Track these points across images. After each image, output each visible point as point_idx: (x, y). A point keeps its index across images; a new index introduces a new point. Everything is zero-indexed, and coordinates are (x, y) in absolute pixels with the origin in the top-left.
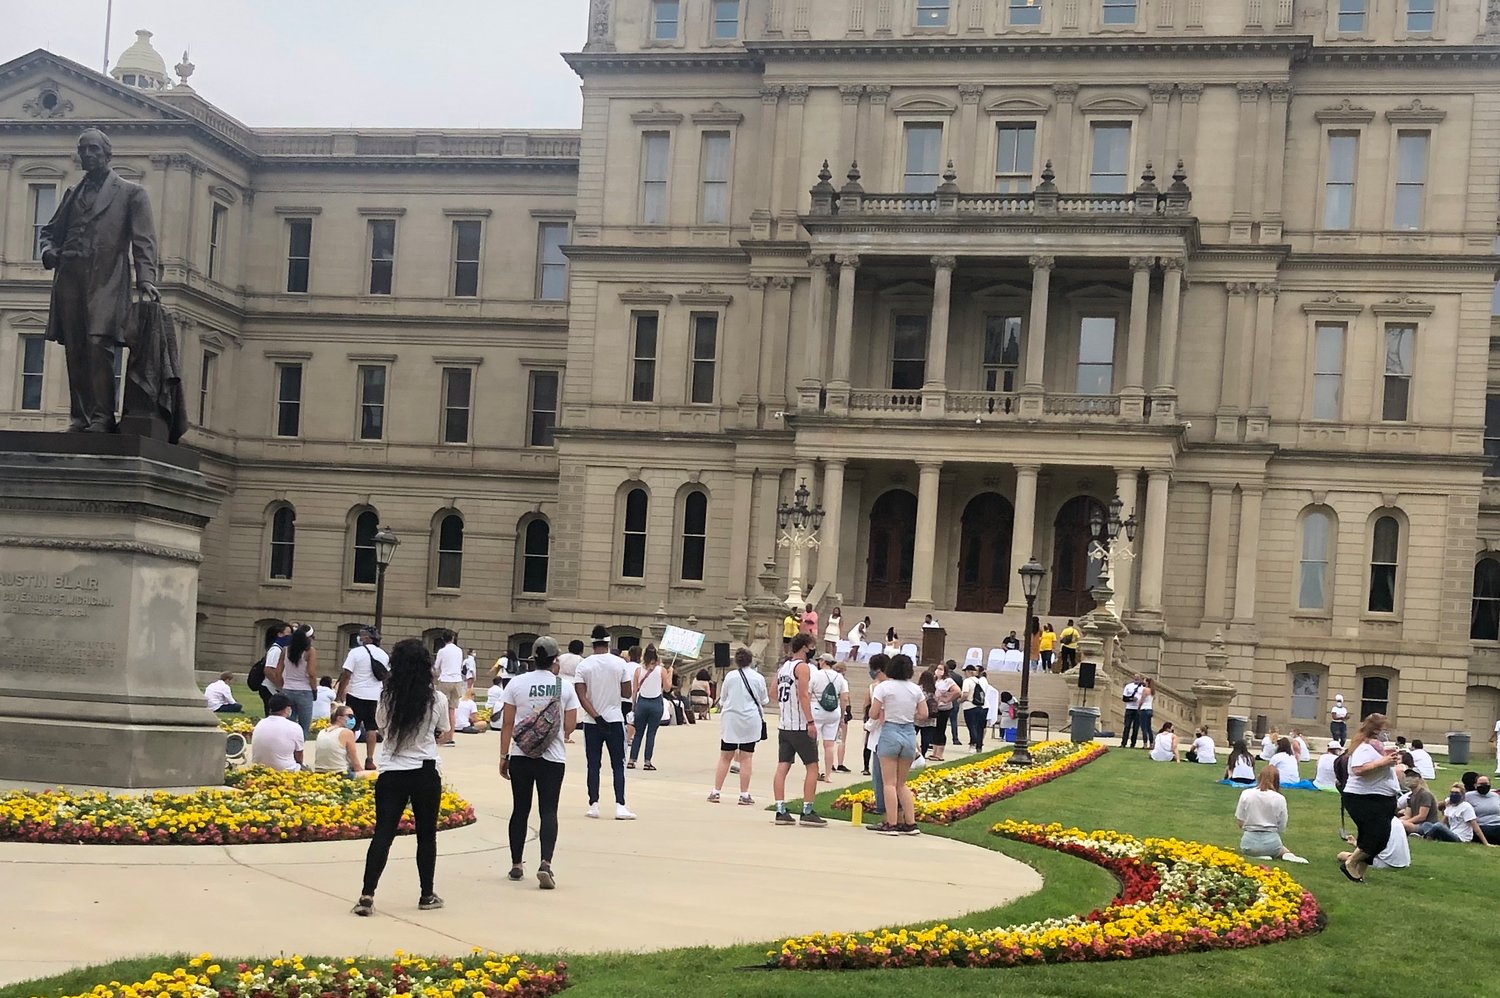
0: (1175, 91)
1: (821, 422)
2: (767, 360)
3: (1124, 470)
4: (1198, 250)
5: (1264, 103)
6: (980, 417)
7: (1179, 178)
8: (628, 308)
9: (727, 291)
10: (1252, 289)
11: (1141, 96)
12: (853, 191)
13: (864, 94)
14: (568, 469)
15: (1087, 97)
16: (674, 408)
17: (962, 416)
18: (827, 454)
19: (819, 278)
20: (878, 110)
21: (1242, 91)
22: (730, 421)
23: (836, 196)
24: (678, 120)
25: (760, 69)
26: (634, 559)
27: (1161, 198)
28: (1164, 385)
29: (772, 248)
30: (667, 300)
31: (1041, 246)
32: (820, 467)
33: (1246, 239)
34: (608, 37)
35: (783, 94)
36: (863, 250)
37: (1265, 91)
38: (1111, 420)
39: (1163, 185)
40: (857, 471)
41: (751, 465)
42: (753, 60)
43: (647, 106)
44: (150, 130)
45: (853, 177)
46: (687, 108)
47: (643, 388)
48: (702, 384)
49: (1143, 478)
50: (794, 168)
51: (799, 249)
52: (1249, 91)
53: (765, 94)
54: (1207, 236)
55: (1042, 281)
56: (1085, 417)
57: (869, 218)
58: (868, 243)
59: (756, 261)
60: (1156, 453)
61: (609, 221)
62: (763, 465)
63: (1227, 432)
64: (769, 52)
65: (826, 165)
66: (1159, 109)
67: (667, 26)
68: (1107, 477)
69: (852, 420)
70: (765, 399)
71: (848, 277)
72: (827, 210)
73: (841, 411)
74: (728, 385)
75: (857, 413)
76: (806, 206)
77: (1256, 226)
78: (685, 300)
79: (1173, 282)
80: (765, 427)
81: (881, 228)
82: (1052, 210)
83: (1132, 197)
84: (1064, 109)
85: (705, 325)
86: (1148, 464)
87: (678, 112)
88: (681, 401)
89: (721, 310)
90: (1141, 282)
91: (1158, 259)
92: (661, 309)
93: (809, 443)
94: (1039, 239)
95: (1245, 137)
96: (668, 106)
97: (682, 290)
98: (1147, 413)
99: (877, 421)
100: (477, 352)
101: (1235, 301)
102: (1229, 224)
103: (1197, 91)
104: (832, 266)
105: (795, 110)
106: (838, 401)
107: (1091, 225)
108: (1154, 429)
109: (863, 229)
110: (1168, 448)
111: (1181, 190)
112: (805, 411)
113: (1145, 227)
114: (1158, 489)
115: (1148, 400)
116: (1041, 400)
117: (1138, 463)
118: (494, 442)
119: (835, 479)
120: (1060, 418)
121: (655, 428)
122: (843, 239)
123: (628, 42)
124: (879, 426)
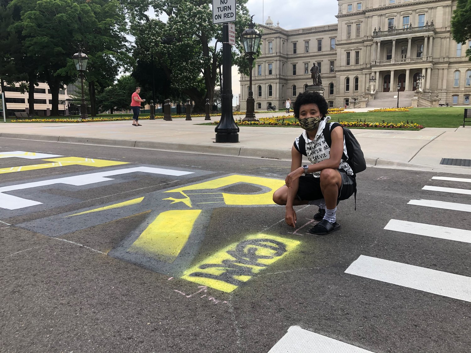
0: (432, 8)
1: (375, 66)
2: (367, 57)
3: (423, 68)
4: (436, 33)
5: (447, 8)
6: (400, 63)
7: (432, 23)
8: (346, 52)
9: (361, 48)
10: (445, 38)
11: (426, 10)
12: (380, 31)
13: (381, 15)
14: (338, 76)
15: (418, 11)
16: (353, 66)
17: (397, 63)
18: (376, 71)
19: (375, 45)
20: (384, 17)
21: (444, 7)
22: (362, 67)
23: (377, 32)
24: (352, 23)
25: (365, 13)
26: (348, 88)
27: (429, 26)
28: (430, 55)
29: (367, 41)
30: (352, 50)
31: (410, 36)
32: (375, 72)
33: (444, 30)
34: (341, 12)
35: (368, 17)
36: (381, 40)
37: (447, 6)
38: (421, 61)
39: (429, 24)
40: (381, 72)
41: (365, 73)
42: (364, 13)
43: (347, 21)
44: (274, 33)
45: (380, 29)
46: (353, 21)
47: (348, 63)
48: (357, 62)
49: (426, 69)
50: (371, 28)
51: (372, 40)
52: (445, 6)
53: (366, 18)
54: (438, 30)
55: (410, 41)
56: (417, 61)
57: (382, 35)
58: (382, 39)
59: (365, 43)
60: (429, 65)
61: (342, 39)
62: (367, 73)
63: (441, 60)
64: (366, 11)
65: (375, 28)
66: (430, 11)
67: (350, 9)
68: (421, 70)
69: (380, 65)
70: (367, 63)
71: (379, 44)
72: (376, 35)
73: (379, 64)
74: (361, 61)
75: (381, 64)
76: (372, 34)
77: (446, 28)
78: (354, 50)
79: (431, 39)
80: (367, 67)
81: (384, 36)
82: (411, 30)
83: (424, 26)
84: (414, 13)
85: (357, 53)
86: (427, 67)
87: (352, 22)
88: (354, 65)
89: (360, 50)
90: (426, 39)
91: (429, 36)
92: (351, 51)
93: (374, 69)
94: (409, 35)
95: (444, 14)
96: (351, 21)
97: (354, 48)
98: (427, 59)
99: (384, 65)
100: (322, 59)
101: (442, 40)
102: (441, 28)
103: (436, 8)
104: (377, 43)
105: (370, 19)
107: (418, 32)
108: (428, 62)
109: (381, 37)
110: (431, 64)
111: (432, 24)
112: (373, 65)
113: (426, 31)
114: (429, 71)
115: (427, 57)
116: (410, 59)
117: (426, 67)
118: (325, 73)
119: (378, 74)
120: (413, 62)
121: (350, 69)
122: (378, 38)
123: (344, 13)
124: (384, 66)
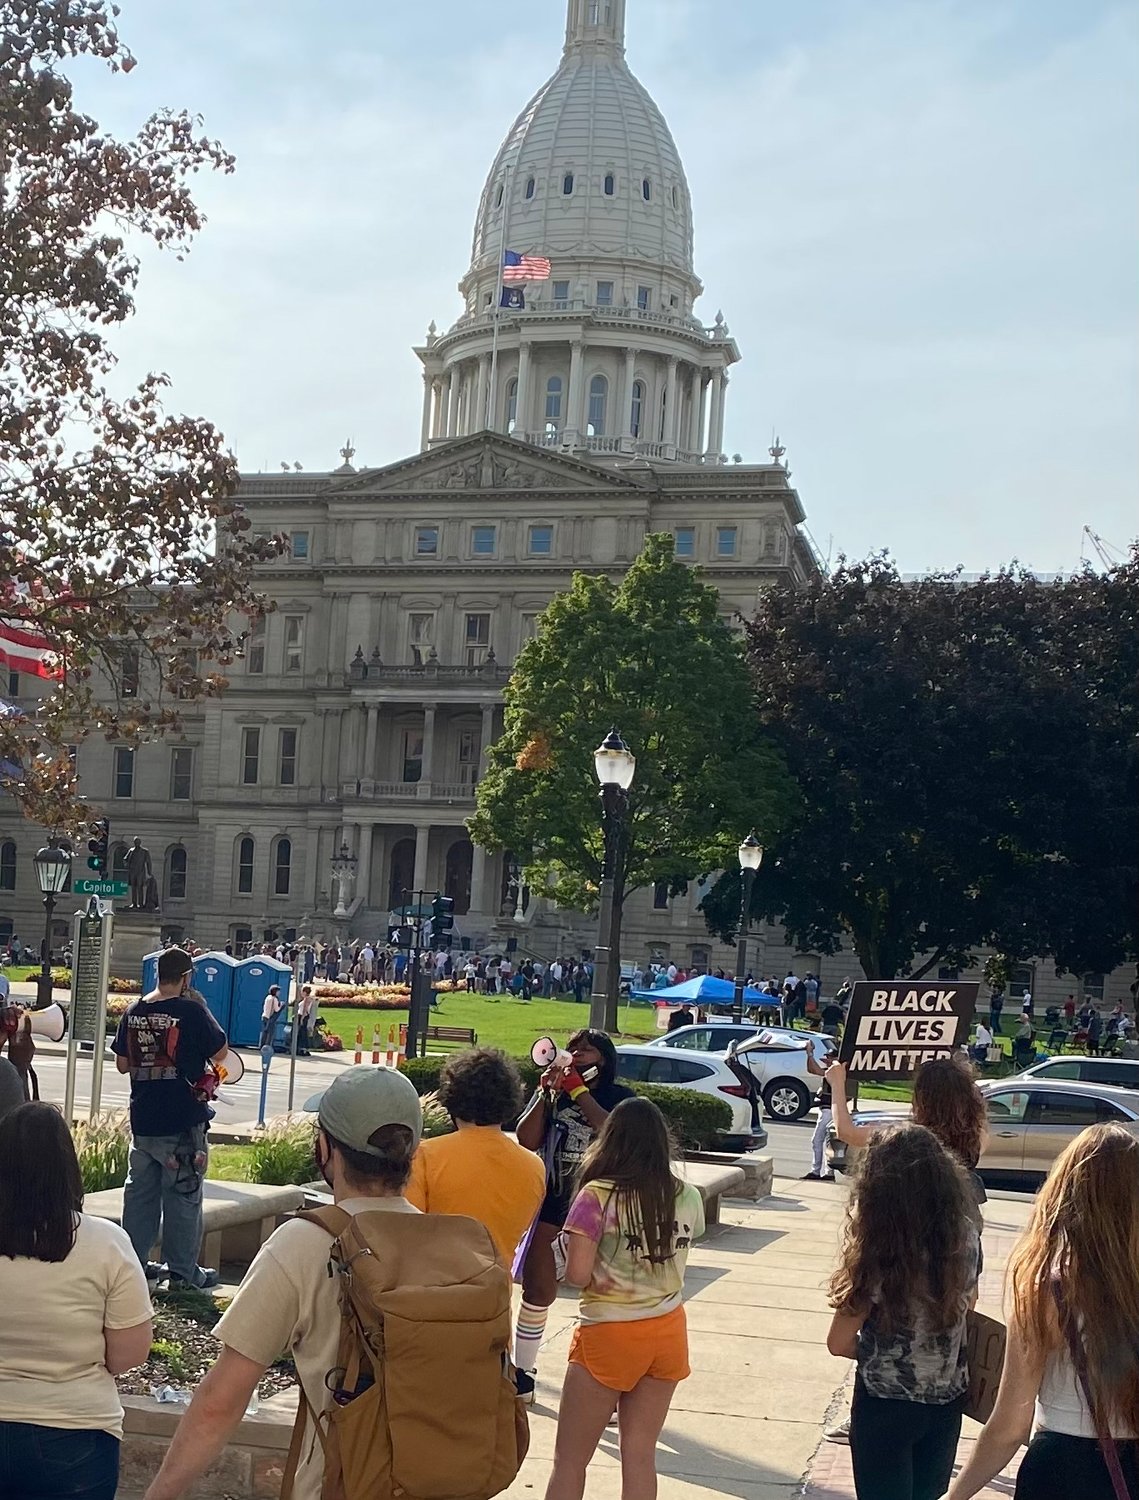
1: (358, 801)
2: (326, 759)
6: (450, 799)
8: (241, 726)
9: (302, 715)
12: (376, 663)
13: (384, 597)
14: (205, 825)
15: (520, 599)
16: (271, 787)
17: (441, 798)
18: (361, 821)
19: (356, 713)
20: (393, 606)
22: (305, 796)
23: (366, 666)
25: (320, 579)
26: (246, 882)
30: (266, 721)
31: (487, 697)
32: (357, 828)
35: (335, 596)
36: (381, 699)
40: (378, 830)
41: (318, 824)
42: (317, 575)
45: (376, 655)
46: (275, 602)
47: (250, 774)
48: (287, 773)
50: (343, 645)
51: (345, 694)
53: (325, 596)
55: (488, 718)
57: (386, 680)
58: (385, 695)
59: (319, 698)
62: (323, 823)
64: (327, 571)
65: (360, 648)
69: (377, 801)
70: (325, 783)
71: (373, 714)
72: (360, 676)
73: (371, 795)
74: (304, 773)
75: (379, 796)
76: (349, 670)
78: (275, 721)
80: (326, 800)
81: (392, 686)
84: (506, 606)
85: (289, 737)
88: (275, 784)
89: (299, 727)
92: (261, 726)
93: (351, 814)
94: (484, 693)
97: (275, 715)
99: (391, 801)
104: (364, 710)
105: (341, 606)
106: (368, 790)
109: (384, 687)
112: (349, 795)
119: (366, 835)
121: (258, 800)
122: (370, 692)
124: (391, 804)
